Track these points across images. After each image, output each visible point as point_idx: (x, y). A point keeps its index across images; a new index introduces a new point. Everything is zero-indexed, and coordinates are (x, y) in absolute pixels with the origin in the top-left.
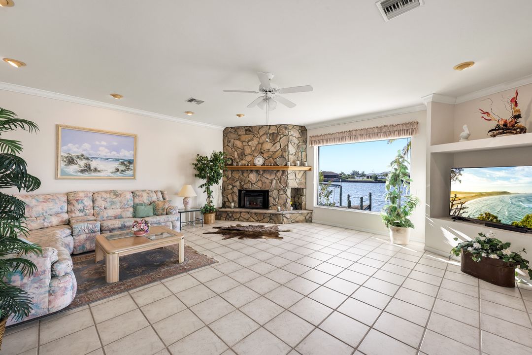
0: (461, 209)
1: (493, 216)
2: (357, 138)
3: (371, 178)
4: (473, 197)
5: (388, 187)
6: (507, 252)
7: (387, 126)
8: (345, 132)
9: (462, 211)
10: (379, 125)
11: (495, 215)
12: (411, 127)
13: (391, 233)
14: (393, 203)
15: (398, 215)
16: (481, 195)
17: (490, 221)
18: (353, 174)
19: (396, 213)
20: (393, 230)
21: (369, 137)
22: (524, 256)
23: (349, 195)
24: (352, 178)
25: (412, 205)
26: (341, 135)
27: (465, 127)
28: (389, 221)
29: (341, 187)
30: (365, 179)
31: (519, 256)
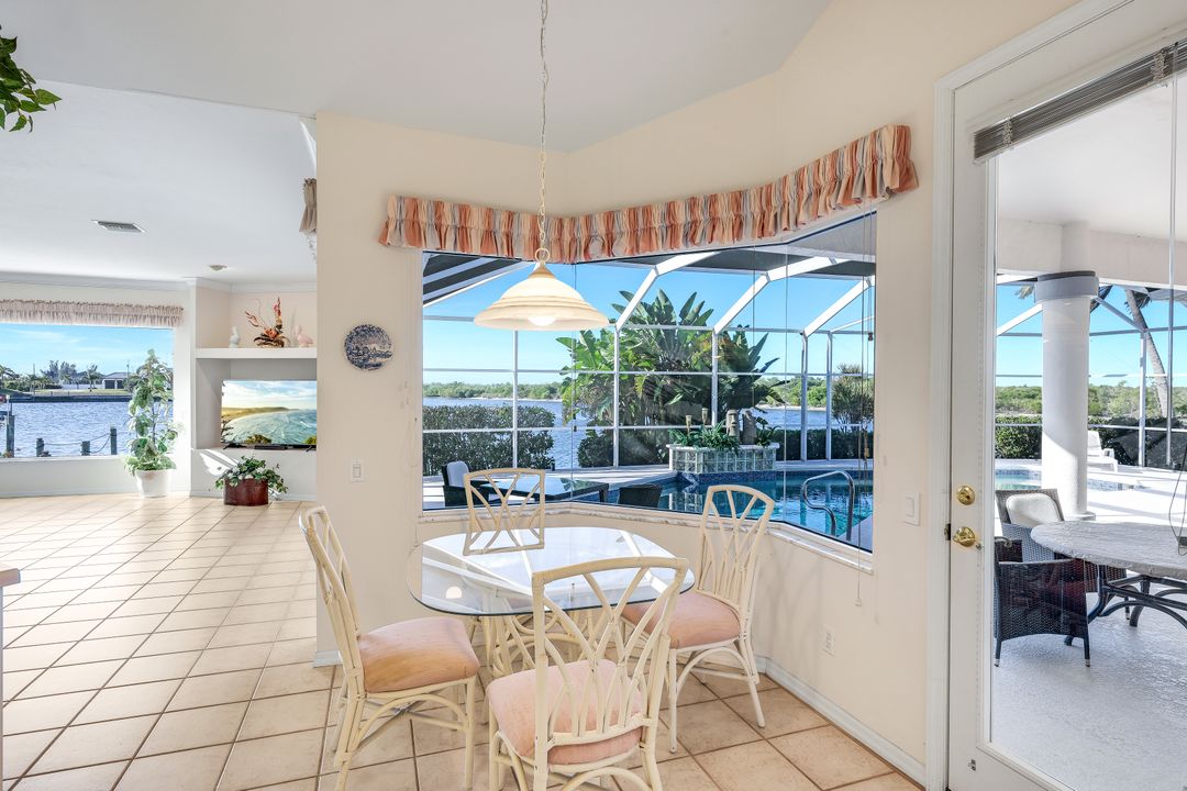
0: (224, 430)
1: (266, 439)
2: (67, 316)
3: (121, 385)
4: (239, 415)
5: (133, 408)
6: (260, 470)
7: (131, 306)
8: (39, 302)
9: (224, 433)
10: (116, 302)
11: (268, 437)
12: (171, 315)
13: (139, 482)
14: (142, 433)
15: (150, 452)
16: (250, 411)
17: (262, 443)
18: (52, 373)
19: (146, 448)
20: (142, 477)
21: (96, 319)
22: (277, 472)
23: (40, 441)
24: (48, 387)
25: (173, 435)
26: (30, 307)
27: (234, 329)
28: (136, 464)
29: (12, 419)
30: (101, 389)
31: (272, 472)
